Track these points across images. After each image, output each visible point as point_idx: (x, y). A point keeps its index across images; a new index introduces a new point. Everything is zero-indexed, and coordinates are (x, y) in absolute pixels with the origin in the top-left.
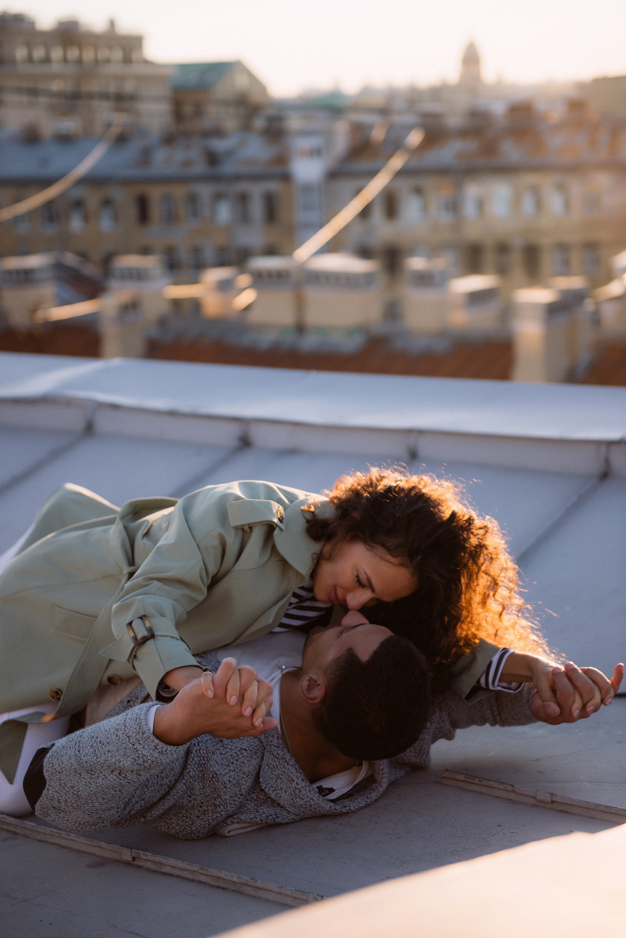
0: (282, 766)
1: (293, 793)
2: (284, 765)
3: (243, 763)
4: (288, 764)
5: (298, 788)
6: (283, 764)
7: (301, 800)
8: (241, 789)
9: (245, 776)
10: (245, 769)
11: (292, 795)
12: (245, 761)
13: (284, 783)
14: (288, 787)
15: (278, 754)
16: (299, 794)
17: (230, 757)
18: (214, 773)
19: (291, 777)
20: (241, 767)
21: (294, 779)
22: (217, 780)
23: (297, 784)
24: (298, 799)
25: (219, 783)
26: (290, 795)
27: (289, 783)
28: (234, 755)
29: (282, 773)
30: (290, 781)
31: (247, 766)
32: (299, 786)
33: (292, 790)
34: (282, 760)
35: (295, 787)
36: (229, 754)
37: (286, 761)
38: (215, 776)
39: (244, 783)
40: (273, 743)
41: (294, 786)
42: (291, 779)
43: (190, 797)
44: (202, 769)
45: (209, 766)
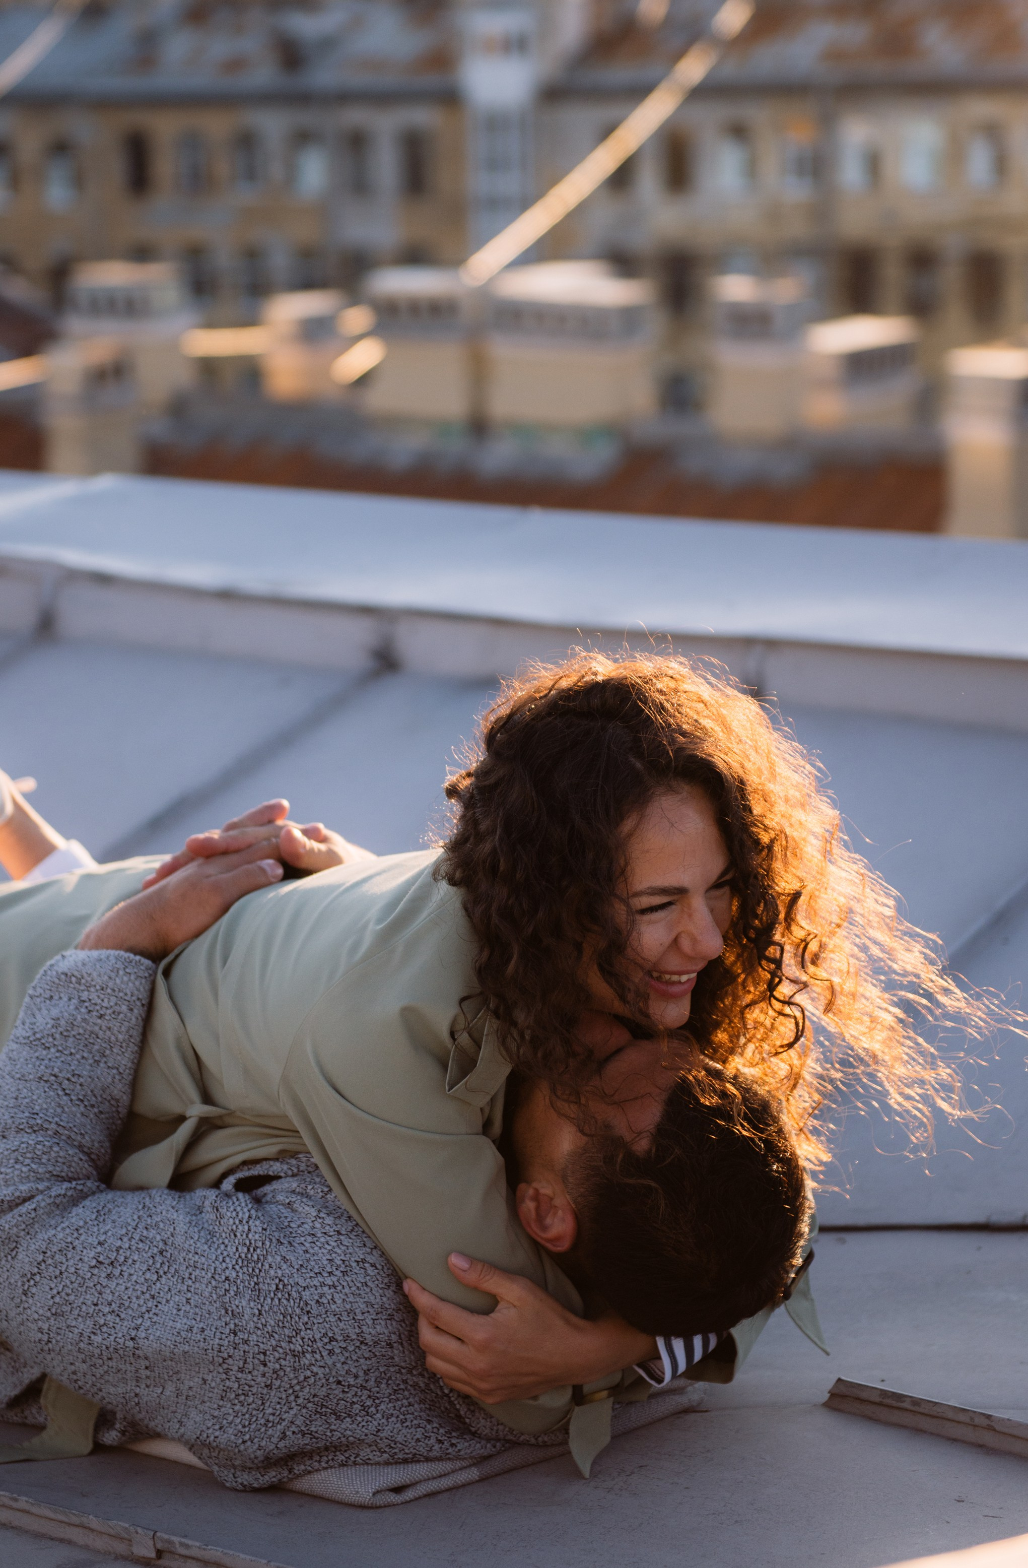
43: (235, 1334)
44: (253, 1270)
45: (267, 1266)
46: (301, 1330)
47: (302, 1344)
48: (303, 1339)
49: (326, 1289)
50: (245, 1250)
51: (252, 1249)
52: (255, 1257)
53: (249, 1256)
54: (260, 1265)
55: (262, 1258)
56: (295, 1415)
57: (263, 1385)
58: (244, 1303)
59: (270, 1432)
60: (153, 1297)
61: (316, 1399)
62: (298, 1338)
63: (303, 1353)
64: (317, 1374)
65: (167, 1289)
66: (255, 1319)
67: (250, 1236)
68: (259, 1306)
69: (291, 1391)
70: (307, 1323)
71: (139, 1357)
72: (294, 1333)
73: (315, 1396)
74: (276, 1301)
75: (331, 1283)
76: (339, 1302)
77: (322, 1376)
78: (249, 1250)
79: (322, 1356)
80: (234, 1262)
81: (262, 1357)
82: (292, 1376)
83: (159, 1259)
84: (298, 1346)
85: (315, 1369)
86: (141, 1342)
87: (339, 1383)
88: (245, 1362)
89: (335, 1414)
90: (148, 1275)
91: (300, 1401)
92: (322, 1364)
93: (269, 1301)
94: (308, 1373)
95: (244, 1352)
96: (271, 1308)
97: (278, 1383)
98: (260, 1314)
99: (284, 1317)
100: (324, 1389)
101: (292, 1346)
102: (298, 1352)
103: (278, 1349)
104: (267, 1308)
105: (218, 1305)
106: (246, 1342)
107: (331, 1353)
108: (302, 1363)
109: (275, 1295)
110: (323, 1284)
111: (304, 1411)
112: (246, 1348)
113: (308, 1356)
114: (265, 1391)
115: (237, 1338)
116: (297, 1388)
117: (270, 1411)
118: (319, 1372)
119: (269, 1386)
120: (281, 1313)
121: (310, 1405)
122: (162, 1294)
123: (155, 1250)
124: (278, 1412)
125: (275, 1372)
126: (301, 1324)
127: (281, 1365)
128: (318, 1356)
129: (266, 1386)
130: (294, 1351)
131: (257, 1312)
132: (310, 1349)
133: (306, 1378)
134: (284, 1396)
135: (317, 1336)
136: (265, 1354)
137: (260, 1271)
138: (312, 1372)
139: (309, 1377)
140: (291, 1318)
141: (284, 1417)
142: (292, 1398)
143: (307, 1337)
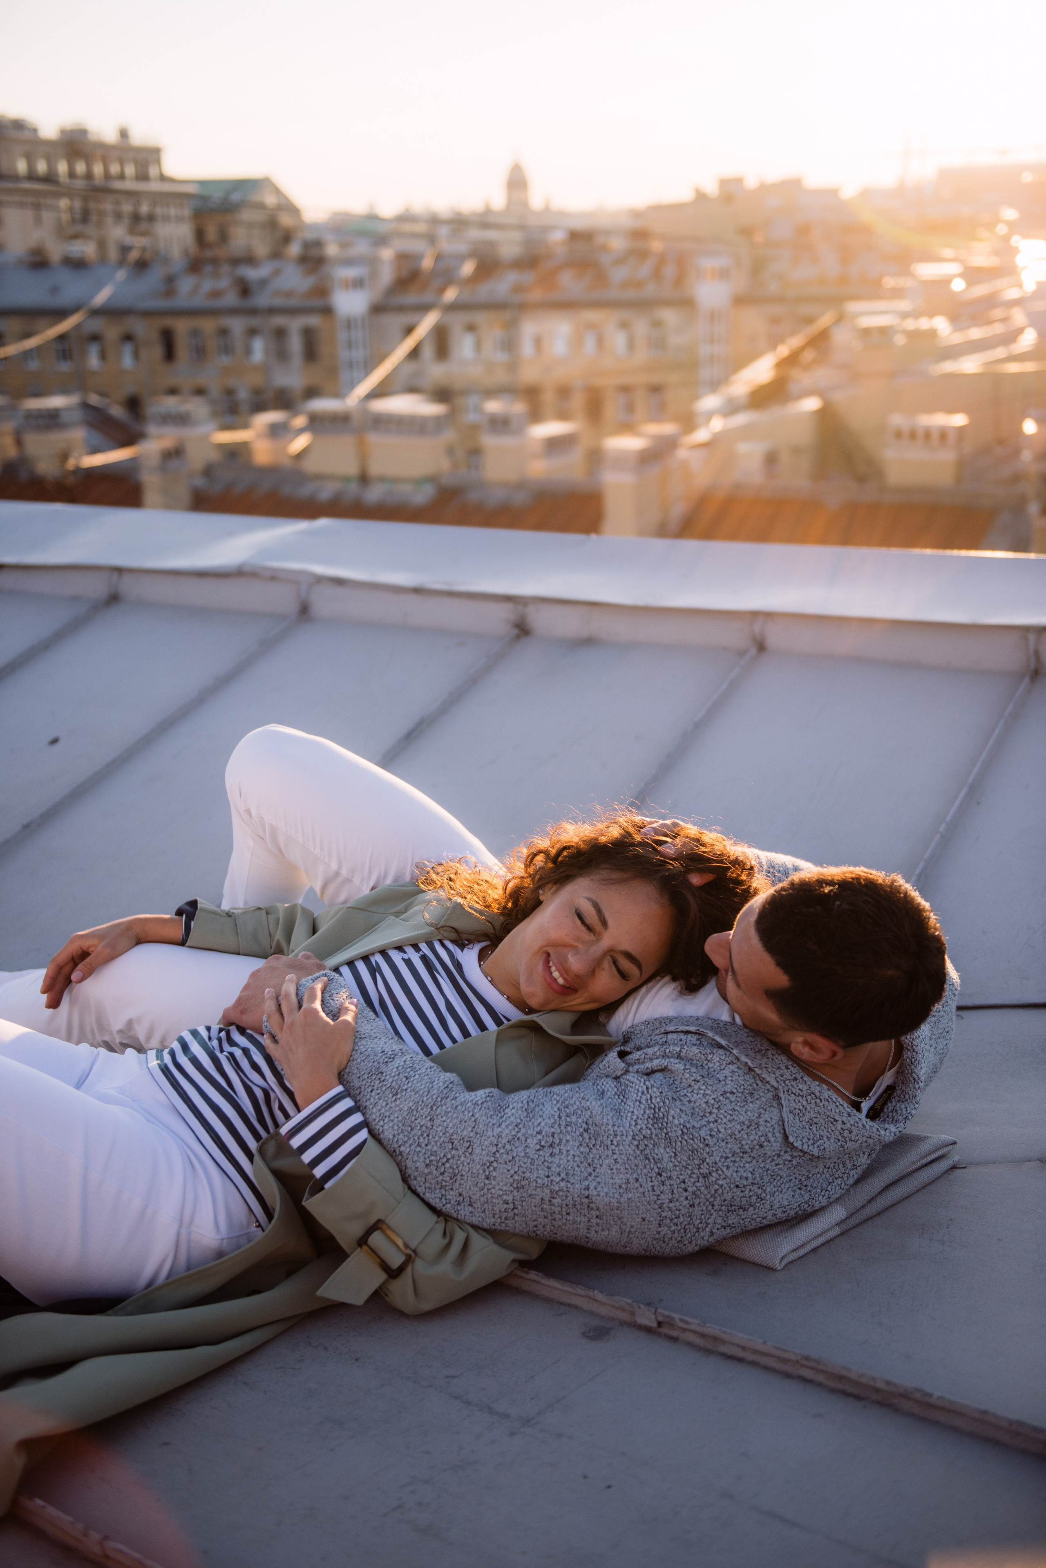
0: (813, 1105)
1: (840, 1138)
2: (816, 1102)
3: (734, 1110)
4: (821, 1100)
5: (846, 1128)
6: (813, 1101)
7: (854, 1143)
8: (742, 1145)
9: (745, 1127)
10: (742, 1117)
11: (839, 1140)
12: (737, 1108)
13: (822, 1128)
14: (830, 1130)
15: (800, 1089)
16: (850, 1135)
17: (704, 1105)
18: (682, 1127)
19: (832, 1116)
20: (731, 1115)
21: (836, 1118)
22: (691, 1136)
23: (843, 1123)
24: (849, 1144)
25: (696, 1140)
26: (837, 1141)
27: (831, 1125)
28: (713, 1102)
29: (815, 1116)
30: (832, 1123)
31: (743, 1113)
32: (848, 1126)
33: (837, 1133)
34: (810, 1097)
35: (842, 1129)
36: (702, 1102)
37: (816, 1096)
38: (685, 1130)
39: (746, 1136)
40: (784, 1076)
41: (839, 1128)
42: (832, 1120)
43: (661, 1175)
44: (662, 1125)
45: (671, 1118)
46: (705, 1159)
47: (708, 1167)
48: (708, 1164)
49: (712, 1125)
50: (653, 1111)
51: (657, 1110)
52: (661, 1115)
53: (657, 1115)
54: (666, 1119)
55: (665, 1113)
56: (716, 1217)
57: (688, 1206)
58: (662, 1151)
60: (589, 1165)
61: (726, 1203)
62: (705, 1164)
63: (710, 1173)
64: (722, 1185)
65: (598, 1157)
66: (673, 1160)
67: (653, 1101)
68: (674, 1150)
69: (708, 1203)
70: (709, 1152)
71: (592, 1209)
72: (701, 1162)
73: (725, 1200)
74: (684, 1142)
75: (713, 1120)
76: (722, 1130)
77: (726, 1185)
78: (655, 1111)
79: (723, 1171)
80: (646, 1122)
81: (683, 1186)
82: (706, 1192)
83: (586, 1135)
84: (705, 1169)
85: (720, 1182)
86: (594, 1198)
87: (737, 1186)
88: (673, 1193)
89: (741, 1208)
90: (582, 1149)
91: (716, 1207)
92: (724, 1176)
93: (679, 1144)
94: (717, 1187)
95: (670, 1185)
96: (682, 1149)
97: (697, 1201)
98: (676, 1155)
99: (692, 1152)
100: (730, 1194)
101: (702, 1171)
102: (706, 1174)
103: (692, 1175)
104: (679, 1150)
105: (642, 1157)
106: (670, 1178)
107: (728, 1167)
108: (710, 1181)
109: (682, 1138)
110: (709, 1122)
111: (720, 1213)
112: (672, 1182)
113: (714, 1174)
114: (691, 1210)
115: (662, 1177)
116: (712, 1199)
117: (698, 1221)
118: (724, 1184)
119: (692, 1206)
120: (690, 1150)
121: (723, 1208)
122: (596, 1161)
123: (581, 1130)
124: (704, 1221)
125: (694, 1193)
126: (705, 1154)
127: (697, 1187)
128: (720, 1172)
129: (691, 1206)
130: (703, 1174)
131: (673, 1155)
132: (714, 1169)
133: (716, 1191)
134: (704, 1208)
135: (717, 1160)
136: (684, 1182)
137: (667, 1123)
138: (719, 1185)
139: (717, 1190)
140: (697, 1152)
141: (708, 1222)
142: (710, 1207)
143: (711, 1162)
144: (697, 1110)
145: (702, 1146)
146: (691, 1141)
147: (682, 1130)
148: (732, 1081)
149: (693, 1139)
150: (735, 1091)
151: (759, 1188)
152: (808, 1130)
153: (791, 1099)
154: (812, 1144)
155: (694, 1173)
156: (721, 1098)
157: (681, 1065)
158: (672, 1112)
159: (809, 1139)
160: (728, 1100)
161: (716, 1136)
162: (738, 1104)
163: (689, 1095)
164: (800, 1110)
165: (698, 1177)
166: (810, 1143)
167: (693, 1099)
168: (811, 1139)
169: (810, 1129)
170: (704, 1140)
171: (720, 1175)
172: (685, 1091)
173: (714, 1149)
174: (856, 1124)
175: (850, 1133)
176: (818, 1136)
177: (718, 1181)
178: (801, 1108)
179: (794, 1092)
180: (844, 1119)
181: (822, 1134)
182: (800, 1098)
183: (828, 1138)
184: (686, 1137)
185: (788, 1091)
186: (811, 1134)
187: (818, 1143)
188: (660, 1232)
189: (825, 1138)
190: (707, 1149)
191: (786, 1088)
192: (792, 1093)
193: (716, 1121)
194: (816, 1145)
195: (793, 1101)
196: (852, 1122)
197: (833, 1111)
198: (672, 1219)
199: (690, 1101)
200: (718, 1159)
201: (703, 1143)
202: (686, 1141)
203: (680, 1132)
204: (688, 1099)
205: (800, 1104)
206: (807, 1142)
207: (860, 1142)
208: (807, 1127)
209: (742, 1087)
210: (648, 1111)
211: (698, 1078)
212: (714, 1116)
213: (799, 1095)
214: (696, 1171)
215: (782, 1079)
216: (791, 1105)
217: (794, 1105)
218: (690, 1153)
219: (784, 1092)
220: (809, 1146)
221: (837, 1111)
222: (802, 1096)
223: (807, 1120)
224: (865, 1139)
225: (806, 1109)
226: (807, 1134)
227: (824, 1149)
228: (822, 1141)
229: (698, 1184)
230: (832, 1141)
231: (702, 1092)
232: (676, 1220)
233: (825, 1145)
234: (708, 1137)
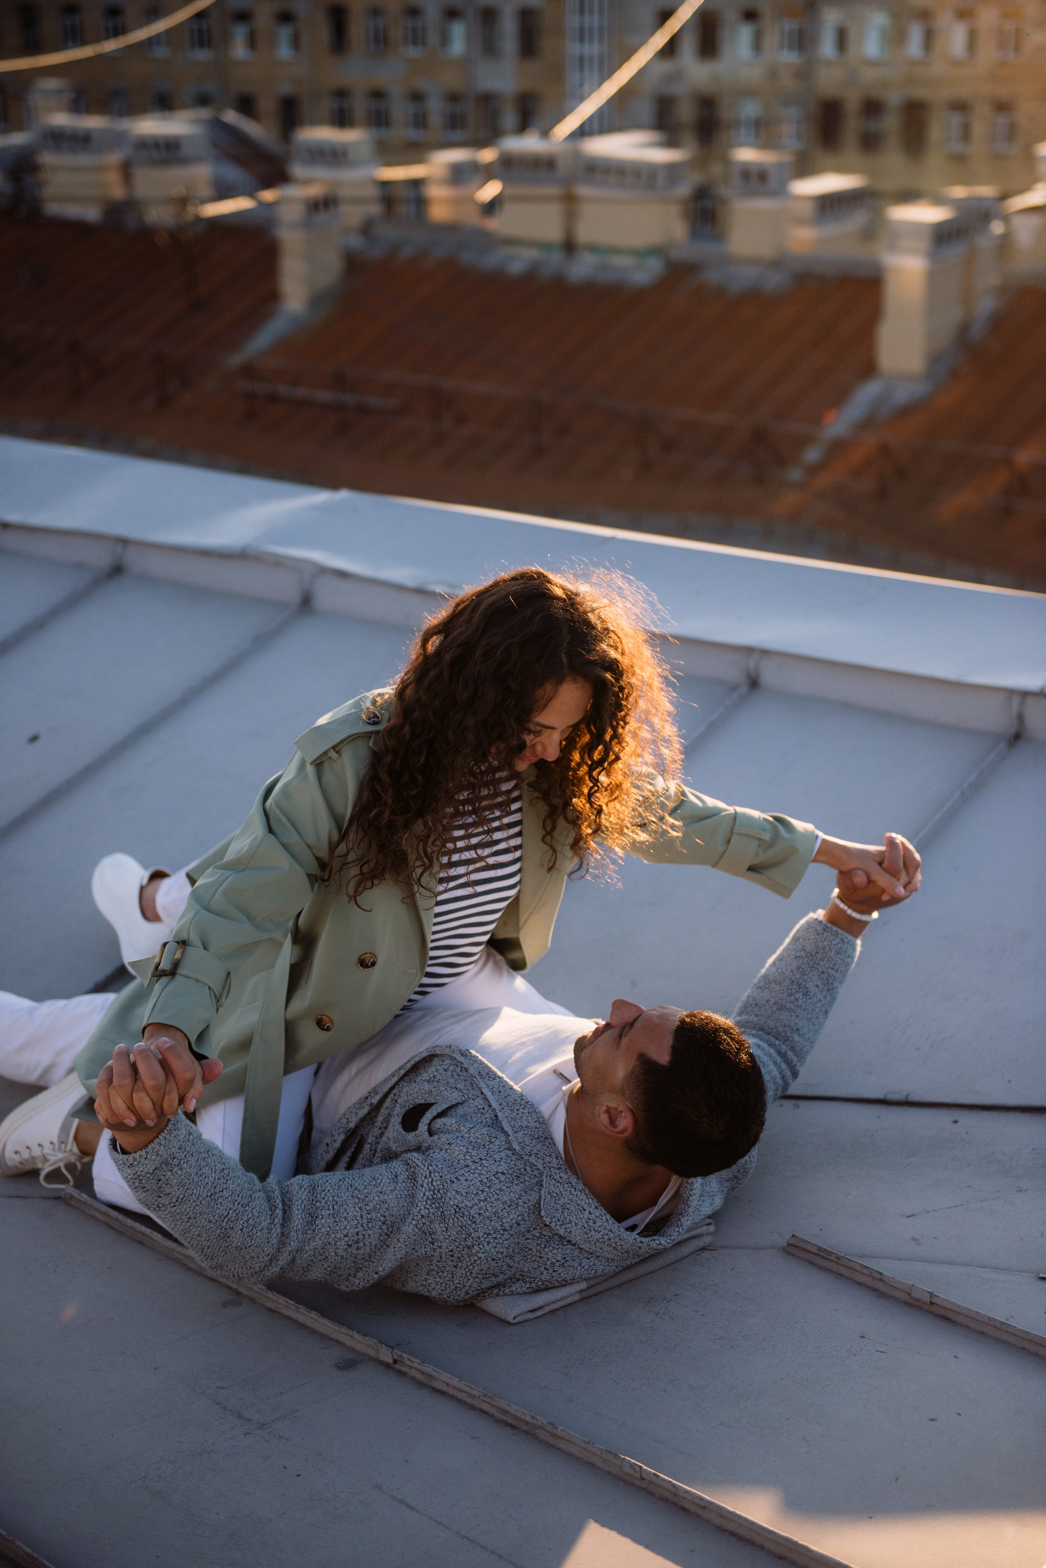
0: (568, 1193)
1: (586, 1226)
2: (570, 1191)
3: (501, 1190)
4: (575, 1189)
5: (591, 1218)
6: (569, 1189)
7: (597, 1234)
8: (503, 1223)
9: (507, 1207)
10: (507, 1199)
11: (585, 1228)
12: (504, 1188)
13: (572, 1214)
14: (578, 1217)
15: (560, 1177)
16: (594, 1225)
17: (479, 1184)
18: (455, 1207)
19: (581, 1205)
20: (498, 1195)
21: (585, 1208)
22: (462, 1215)
23: (590, 1213)
24: (593, 1233)
25: (465, 1218)
26: (583, 1228)
27: (580, 1213)
28: (485, 1180)
29: (568, 1202)
30: (581, 1211)
32: (593, 1216)
33: (584, 1221)
34: (567, 1185)
35: (588, 1218)
36: (477, 1181)
37: (572, 1185)
38: (458, 1210)
39: (506, 1215)
40: (552, 1164)
41: (586, 1217)
42: (581, 1208)
43: (433, 1244)
44: (439, 1205)
45: (448, 1199)
46: (471, 1233)
47: (472, 1241)
48: (472, 1238)
49: (482, 1203)
50: (432, 1193)
51: (436, 1192)
52: (439, 1196)
53: (435, 1196)
54: (443, 1200)
55: (444, 1195)
57: (452, 1266)
58: (437, 1226)
59: (459, 1292)
61: (482, 1272)
62: (470, 1238)
63: (473, 1246)
64: (481, 1258)
66: (444, 1233)
67: (434, 1183)
73: (481, 1270)
74: (456, 1219)
76: (489, 1209)
77: (484, 1258)
78: (434, 1192)
79: (483, 1246)
81: (451, 1253)
82: (468, 1260)
85: (480, 1255)
87: (493, 1260)
91: (473, 1275)
92: (483, 1250)
93: (452, 1220)
94: (476, 1258)
96: (453, 1225)
97: (460, 1264)
98: (447, 1230)
100: (486, 1265)
104: (451, 1225)
106: (440, 1247)
107: (488, 1243)
111: (477, 1280)
112: (441, 1251)
114: (454, 1270)
116: (471, 1267)
118: (482, 1256)
119: (455, 1267)
121: (480, 1276)
124: (462, 1282)
125: (459, 1258)
128: (481, 1246)
129: (454, 1266)
131: (445, 1229)
132: (477, 1243)
133: (475, 1261)
134: (464, 1273)
141: (466, 1285)
142: (468, 1274)
144: (472, 1188)
145: (469, 1222)
146: (461, 1219)
147: (455, 1210)
148: (506, 1163)
149: (463, 1217)
150: (506, 1172)
151: (510, 1259)
152: (560, 1213)
153: (551, 1183)
154: (560, 1225)
155: (461, 1245)
156: (493, 1178)
157: (464, 1148)
158: (449, 1194)
159: (559, 1220)
160: (498, 1180)
161: (483, 1214)
162: (506, 1184)
163: (466, 1174)
164: (557, 1194)
165: (464, 1248)
166: (558, 1223)
167: (470, 1178)
168: (561, 1220)
169: (563, 1212)
170: (473, 1217)
171: (481, 1249)
172: (462, 1171)
173: (479, 1226)
174: (600, 1217)
175: (594, 1224)
176: (568, 1220)
177: (478, 1254)
178: (558, 1192)
179: (555, 1178)
180: (591, 1210)
181: (571, 1219)
182: (559, 1184)
183: (575, 1224)
184: (457, 1215)
185: (550, 1176)
186: (562, 1217)
187: (567, 1226)
188: (428, 1279)
189: (573, 1223)
190: (474, 1226)
191: (550, 1174)
192: (553, 1178)
193: (486, 1200)
194: (564, 1227)
195: (552, 1186)
196: (597, 1215)
197: (584, 1201)
198: (438, 1272)
199: (466, 1180)
200: (481, 1235)
201: (471, 1221)
202: (457, 1218)
203: (454, 1211)
204: (465, 1178)
205: (558, 1189)
206: (556, 1222)
207: (602, 1233)
208: (560, 1210)
209: (512, 1170)
210: (427, 1194)
211: (477, 1161)
212: (485, 1194)
213: (559, 1182)
214: (462, 1243)
215: (549, 1165)
216: (551, 1188)
217: (553, 1188)
218: (460, 1229)
219: (547, 1176)
220: (556, 1225)
221: (587, 1202)
222: (561, 1183)
223: (561, 1204)
224: (606, 1232)
225: (562, 1194)
226: (559, 1216)
227: (571, 1232)
228: (570, 1225)
229: (463, 1252)
230: (579, 1227)
231: (478, 1172)
232: (440, 1274)
233: (572, 1229)
234: (477, 1216)
